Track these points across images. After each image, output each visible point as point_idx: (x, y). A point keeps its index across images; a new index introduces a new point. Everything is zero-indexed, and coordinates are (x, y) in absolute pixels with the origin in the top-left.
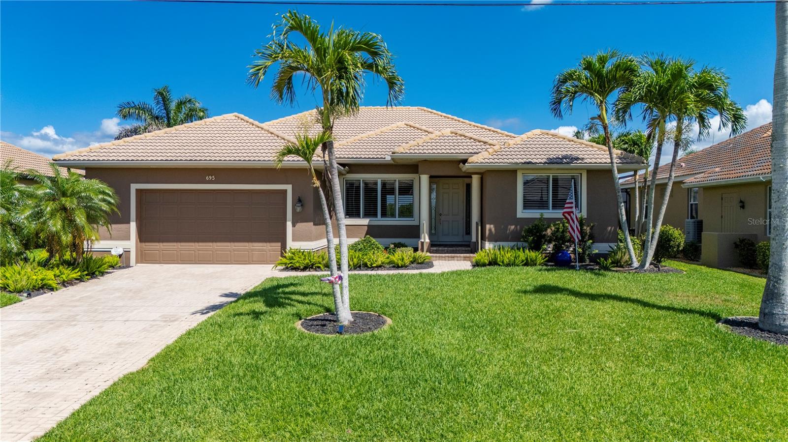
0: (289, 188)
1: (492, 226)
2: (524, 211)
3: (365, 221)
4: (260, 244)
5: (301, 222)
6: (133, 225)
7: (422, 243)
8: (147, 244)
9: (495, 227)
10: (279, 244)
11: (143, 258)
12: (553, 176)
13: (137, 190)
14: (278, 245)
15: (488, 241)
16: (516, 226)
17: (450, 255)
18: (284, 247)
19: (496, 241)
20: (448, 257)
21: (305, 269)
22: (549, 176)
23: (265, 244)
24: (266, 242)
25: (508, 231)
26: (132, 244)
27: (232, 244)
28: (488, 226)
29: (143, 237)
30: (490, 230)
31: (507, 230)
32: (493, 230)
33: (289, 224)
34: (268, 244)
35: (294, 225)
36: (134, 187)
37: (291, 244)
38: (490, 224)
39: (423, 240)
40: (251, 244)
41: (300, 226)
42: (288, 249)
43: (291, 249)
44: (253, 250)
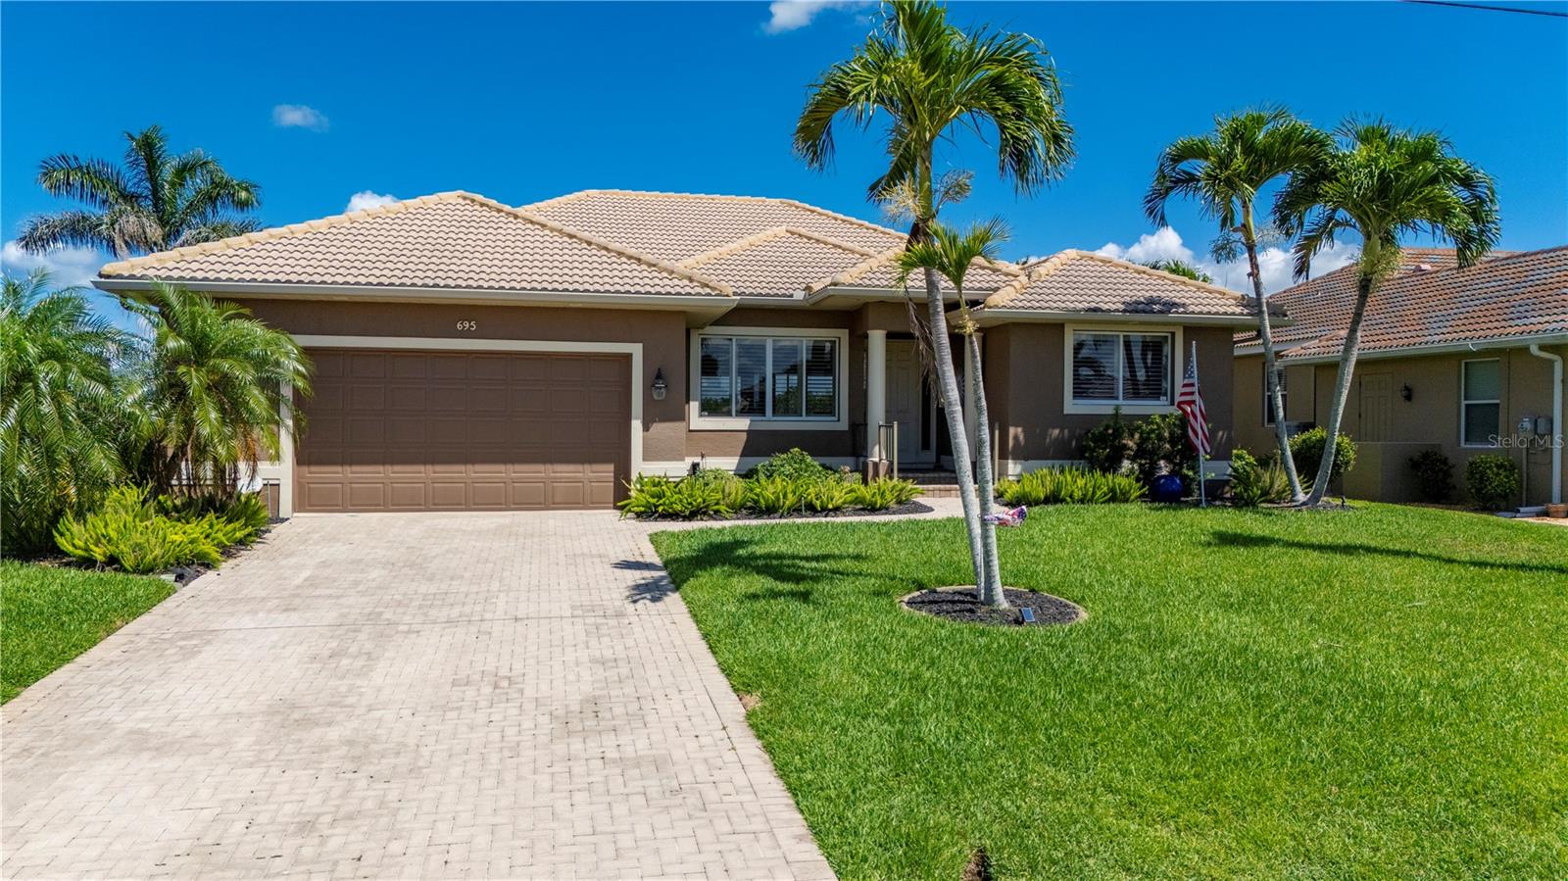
0: (636, 350)
1: (1020, 430)
2: (1076, 401)
4: (572, 467)
5: (663, 420)
8: (313, 468)
9: (1024, 431)
10: (611, 467)
11: (306, 501)
12: (1124, 336)
14: (607, 471)
15: (1013, 459)
16: (1062, 431)
17: (942, 486)
18: (623, 471)
19: (1026, 459)
20: (940, 490)
21: (691, 516)
22: (1118, 336)
23: (580, 467)
24: (582, 462)
25: (1048, 440)
26: (287, 469)
27: (510, 467)
28: (1012, 431)
29: (302, 458)
30: (1016, 438)
31: (1045, 439)
32: (1021, 437)
33: (637, 425)
34: (587, 467)
35: (646, 428)
37: (640, 467)
38: (1017, 426)
40: (549, 467)
41: (658, 428)
42: (634, 477)
43: (641, 477)
44: (555, 480)
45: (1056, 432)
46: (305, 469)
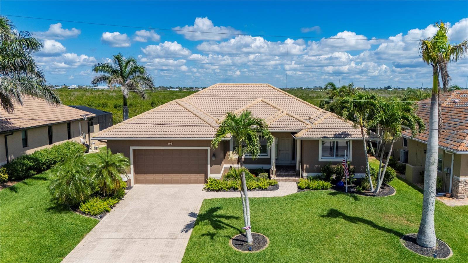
0: (208, 148)
2: (322, 158)
4: (195, 175)
6: (132, 167)
7: (272, 171)
8: (138, 175)
9: (309, 166)
10: (204, 175)
11: (137, 182)
13: (133, 149)
14: (203, 175)
15: (305, 172)
18: (206, 176)
19: (309, 172)
20: (286, 179)
21: (218, 190)
22: (334, 141)
23: (197, 175)
24: (197, 173)
25: (315, 168)
26: (132, 175)
27: (181, 175)
28: (305, 166)
29: (136, 172)
33: (209, 166)
34: (198, 175)
35: (211, 166)
37: (210, 175)
38: (306, 164)
39: (272, 169)
40: (190, 175)
41: (214, 166)
42: (208, 178)
43: (210, 178)
44: (191, 177)
45: (317, 166)
46: (137, 175)
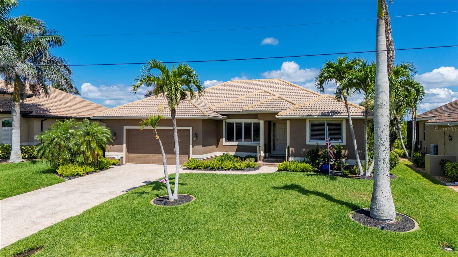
0: (191, 128)
1: (293, 149)
2: (311, 141)
3: (236, 143)
5: (196, 145)
6: (125, 145)
9: (294, 149)
11: (129, 161)
12: (327, 122)
13: (126, 129)
14: (187, 156)
15: (291, 157)
16: (306, 149)
17: (270, 163)
18: (189, 157)
19: (295, 157)
20: (270, 164)
21: (194, 169)
22: (325, 122)
26: (124, 154)
28: (291, 149)
30: (292, 151)
31: (301, 151)
32: (294, 151)
33: (191, 146)
35: (193, 147)
36: (125, 128)
37: (192, 156)
39: (260, 154)
41: (196, 147)
43: (192, 158)
45: (304, 150)
46: (129, 154)
